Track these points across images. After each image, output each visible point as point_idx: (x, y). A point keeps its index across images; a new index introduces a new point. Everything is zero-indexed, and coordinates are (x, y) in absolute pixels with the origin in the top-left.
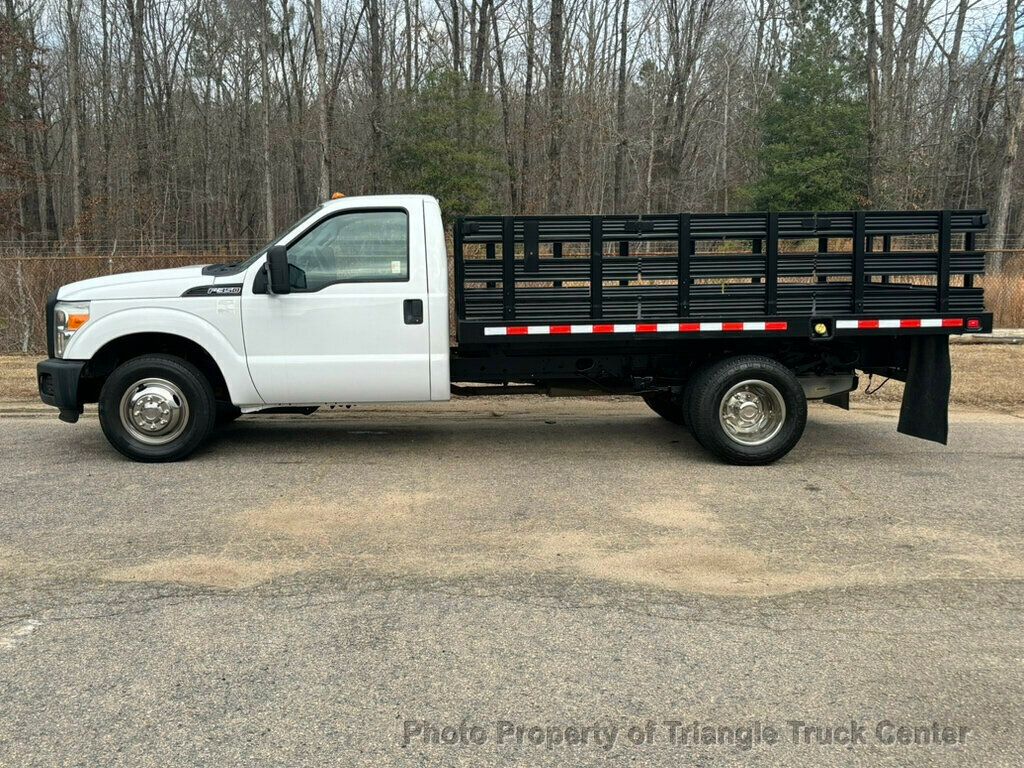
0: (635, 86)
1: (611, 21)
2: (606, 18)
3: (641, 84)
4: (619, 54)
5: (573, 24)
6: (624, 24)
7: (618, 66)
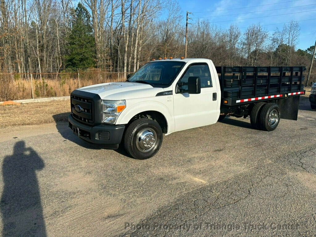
0: (30, 27)
1: (21, 8)
2: (19, 7)
3: (32, 27)
4: (24, 18)
5: (9, 8)
6: (25, 9)
7: (24, 21)
